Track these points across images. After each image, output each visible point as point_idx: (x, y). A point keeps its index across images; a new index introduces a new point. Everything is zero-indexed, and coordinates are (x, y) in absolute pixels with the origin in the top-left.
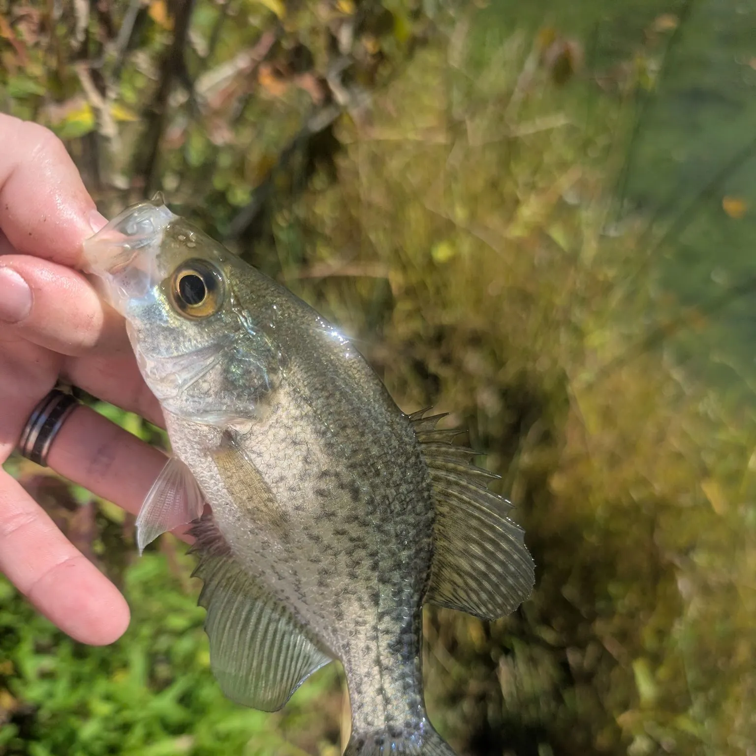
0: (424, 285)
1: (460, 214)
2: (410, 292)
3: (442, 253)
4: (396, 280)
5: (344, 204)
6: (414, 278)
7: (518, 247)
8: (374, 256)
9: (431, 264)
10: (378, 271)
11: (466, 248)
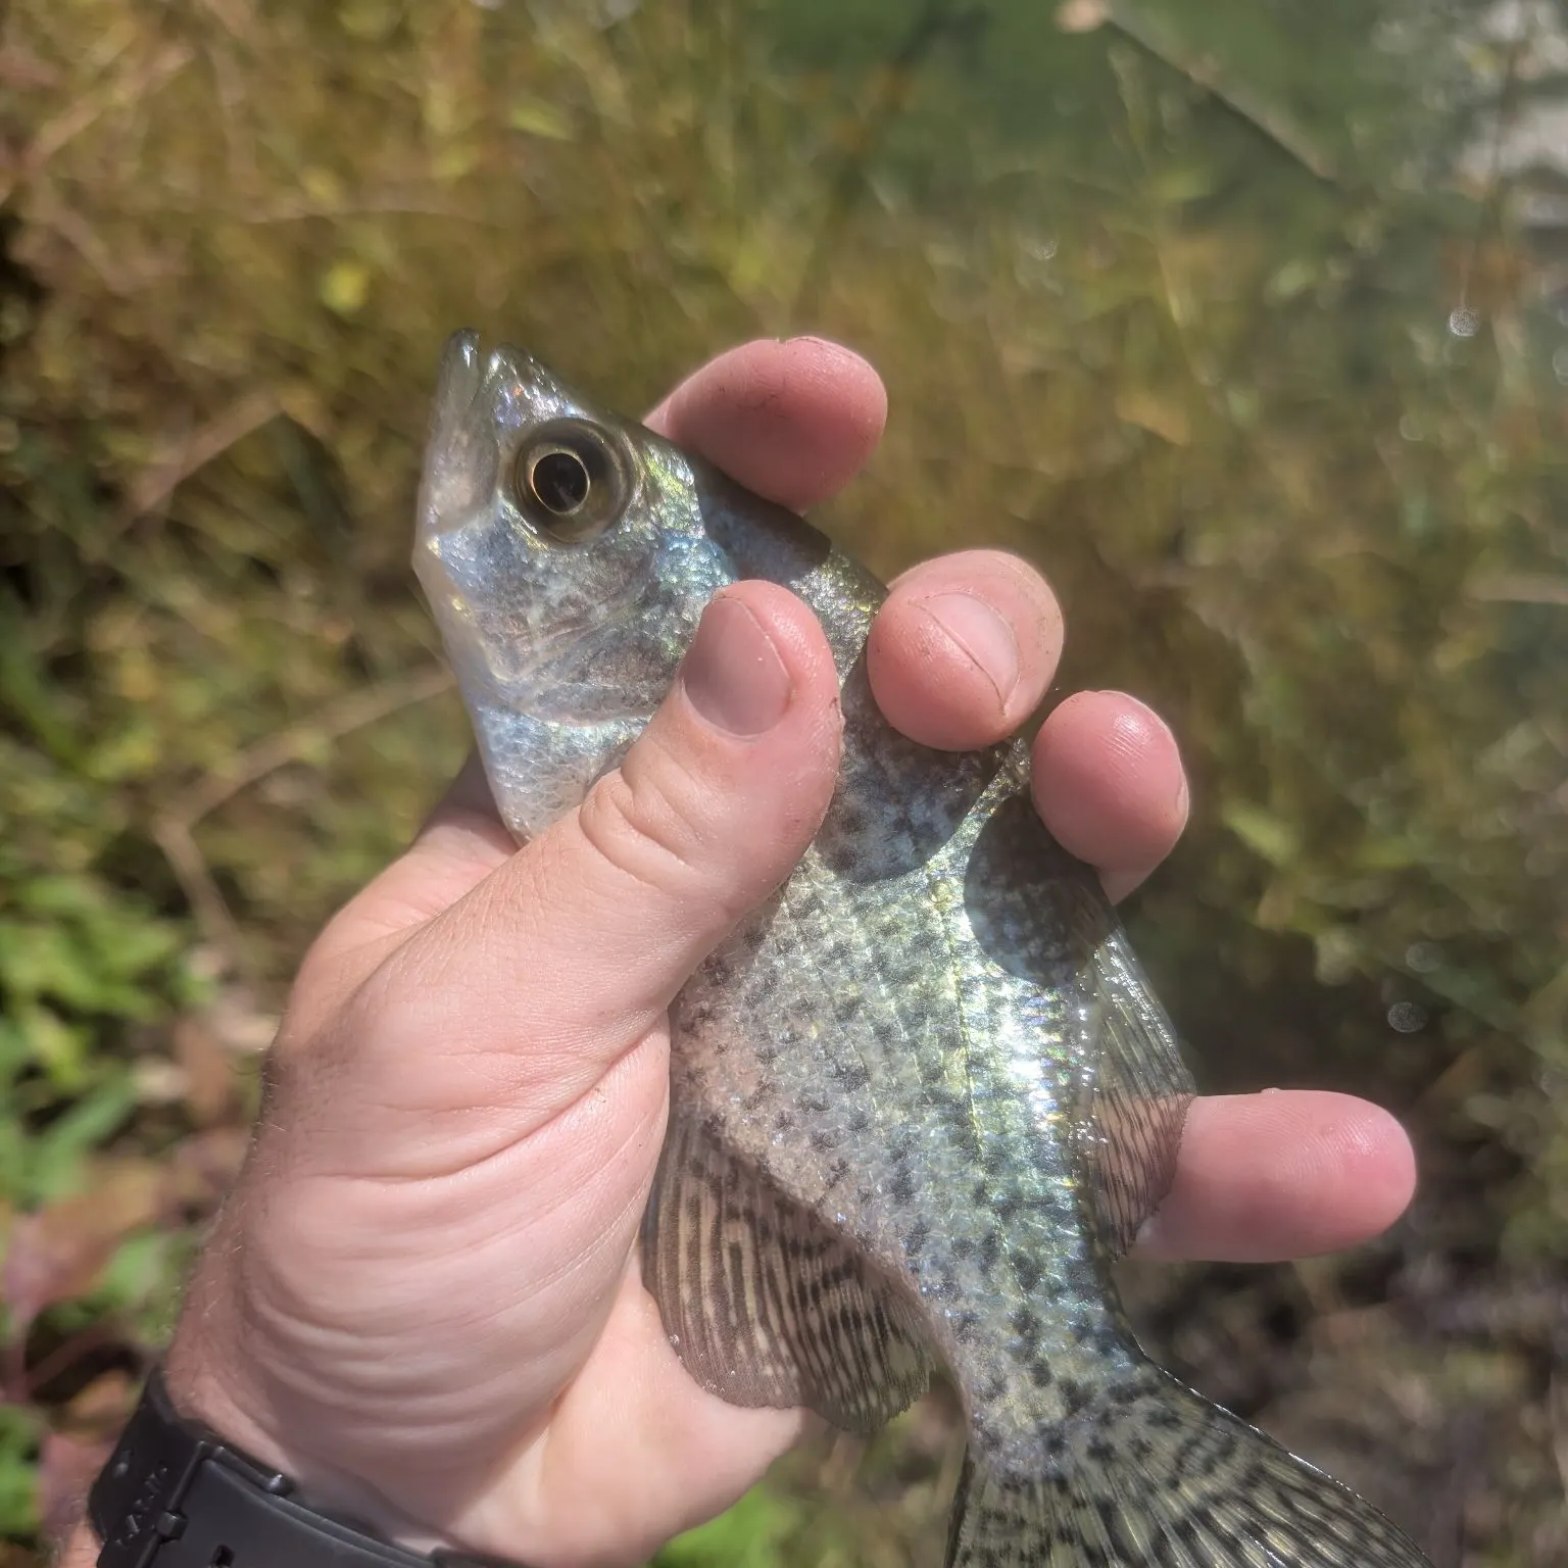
0: (357, 376)
1: (322, 191)
2: (342, 409)
3: (344, 289)
4: (302, 405)
5: (90, 326)
6: (330, 374)
7: (476, 181)
8: (227, 390)
9: (341, 325)
10: (254, 411)
11: (380, 247)
